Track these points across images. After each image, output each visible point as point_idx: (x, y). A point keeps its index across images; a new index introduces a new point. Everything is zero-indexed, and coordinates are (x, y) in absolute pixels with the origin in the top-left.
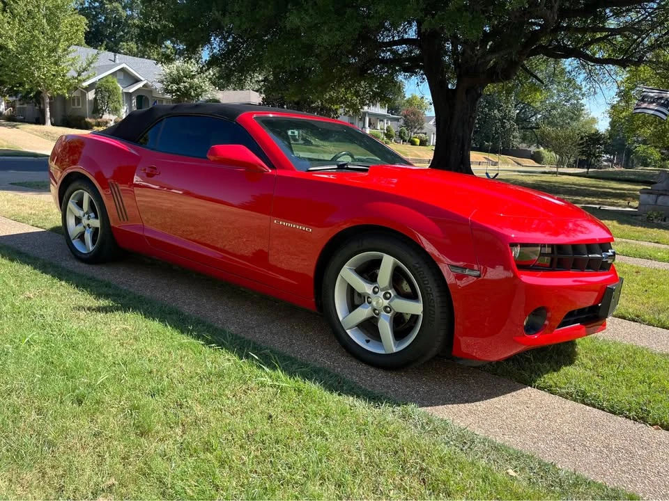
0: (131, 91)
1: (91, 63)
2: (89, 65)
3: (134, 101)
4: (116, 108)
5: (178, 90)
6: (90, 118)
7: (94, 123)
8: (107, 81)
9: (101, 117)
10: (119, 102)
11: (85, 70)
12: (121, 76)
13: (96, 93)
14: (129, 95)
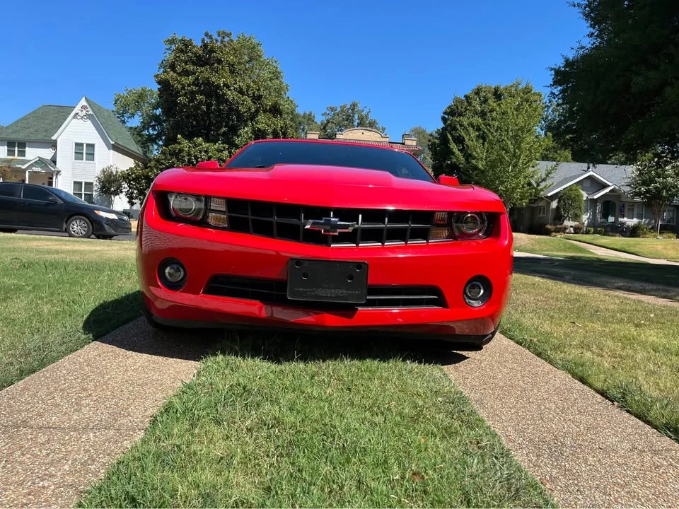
0: (596, 197)
1: (550, 173)
2: (547, 176)
3: (599, 207)
4: (576, 215)
5: (648, 191)
6: (551, 225)
7: (553, 230)
8: (571, 190)
9: (562, 224)
10: (580, 208)
11: (544, 180)
12: (587, 184)
13: (559, 202)
14: (594, 201)
